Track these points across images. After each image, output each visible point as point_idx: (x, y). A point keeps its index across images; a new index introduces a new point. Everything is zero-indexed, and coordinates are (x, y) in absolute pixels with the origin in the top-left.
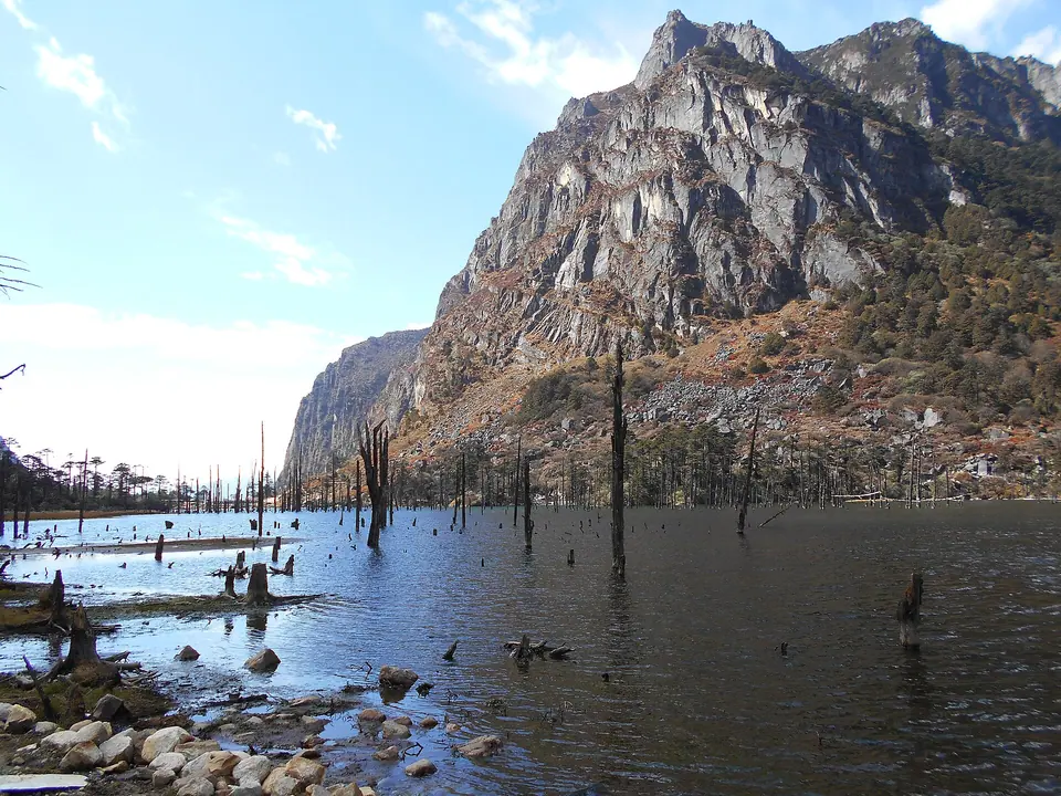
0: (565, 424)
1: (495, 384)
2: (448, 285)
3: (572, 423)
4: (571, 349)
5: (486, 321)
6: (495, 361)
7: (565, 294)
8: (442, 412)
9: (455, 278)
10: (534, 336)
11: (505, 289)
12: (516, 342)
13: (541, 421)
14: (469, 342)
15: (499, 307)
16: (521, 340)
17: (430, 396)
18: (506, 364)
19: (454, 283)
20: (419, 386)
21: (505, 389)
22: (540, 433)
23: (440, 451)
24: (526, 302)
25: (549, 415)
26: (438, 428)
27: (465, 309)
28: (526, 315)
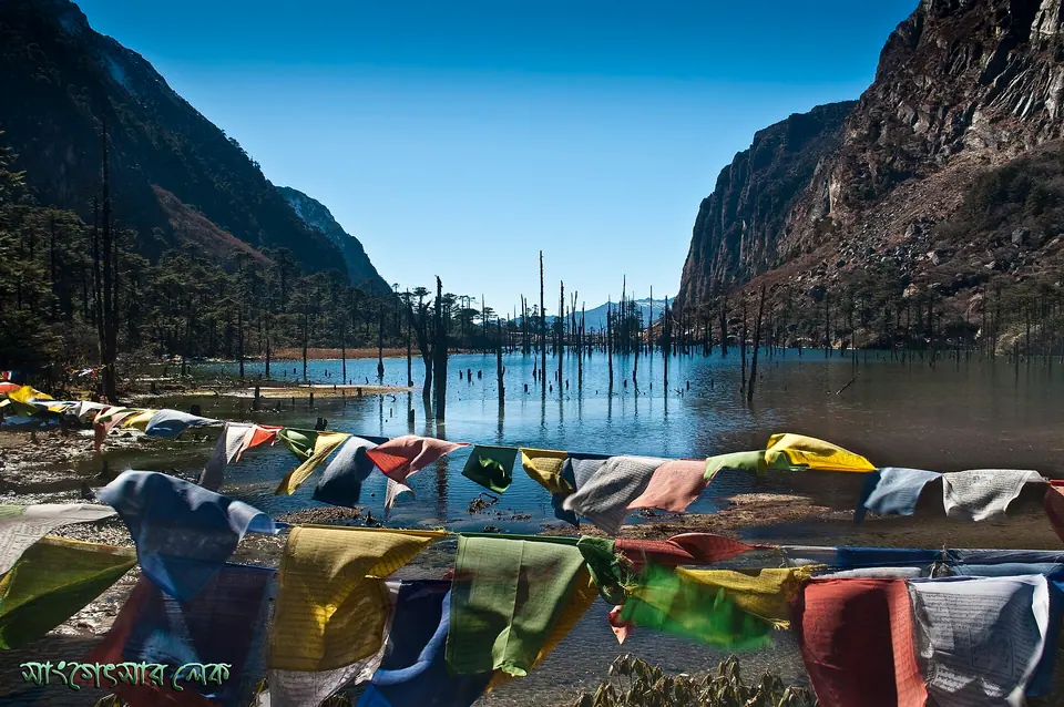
0: (1016, 236)
1: (936, 179)
2: (893, 36)
3: (1026, 236)
4: (1046, 127)
5: (929, 90)
6: (938, 146)
7: (1044, 44)
8: (859, 221)
9: (903, 25)
10: (993, 109)
11: (957, 42)
12: (969, 121)
13: (983, 234)
14: (905, 121)
15: (947, 71)
16: (976, 116)
17: (846, 198)
18: (954, 151)
19: (901, 33)
20: (834, 186)
21: (946, 186)
22: (979, 249)
23: (847, 275)
24: (986, 59)
25: (996, 226)
26: (851, 242)
27: (901, 74)
28: (986, 79)
